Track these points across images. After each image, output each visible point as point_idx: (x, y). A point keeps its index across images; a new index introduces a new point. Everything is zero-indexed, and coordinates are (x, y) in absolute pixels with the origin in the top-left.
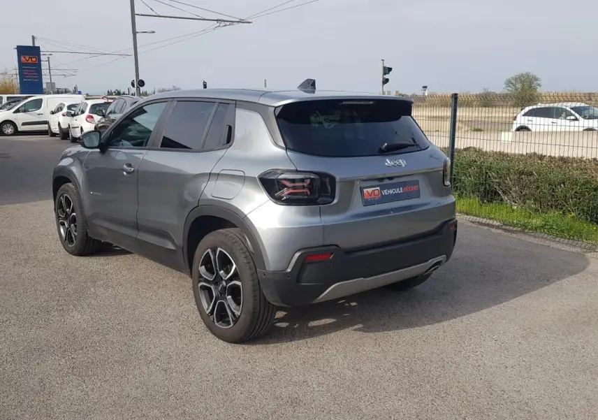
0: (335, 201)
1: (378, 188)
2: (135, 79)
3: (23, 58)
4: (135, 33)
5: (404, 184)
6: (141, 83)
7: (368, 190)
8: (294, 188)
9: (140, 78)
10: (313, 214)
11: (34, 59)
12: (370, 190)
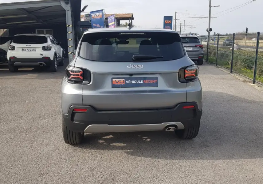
0: (91, 83)
1: (124, 79)
2: (208, 28)
3: (165, 21)
4: (210, 7)
5: (145, 79)
6: (211, 30)
7: (116, 80)
8: (74, 75)
9: (211, 28)
10: (79, 88)
11: (170, 21)
12: (117, 80)
